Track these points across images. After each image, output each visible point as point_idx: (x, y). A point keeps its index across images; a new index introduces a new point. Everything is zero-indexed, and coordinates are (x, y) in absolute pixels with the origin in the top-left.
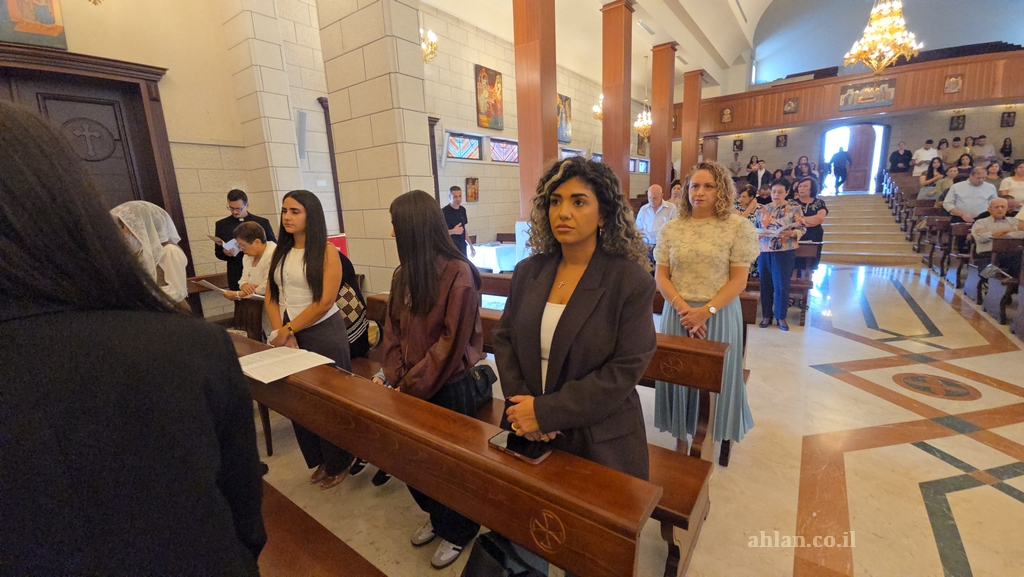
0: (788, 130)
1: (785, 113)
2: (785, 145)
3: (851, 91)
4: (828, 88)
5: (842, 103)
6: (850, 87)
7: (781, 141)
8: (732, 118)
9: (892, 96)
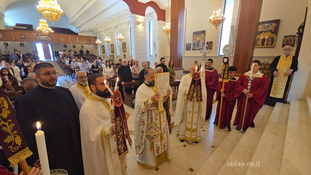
0: (23, 42)
1: (22, 38)
2: (24, 46)
3: (40, 36)
4: (34, 34)
5: (38, 38)
7: (22, 45)
8: (3, 37)
9: (50, 39)
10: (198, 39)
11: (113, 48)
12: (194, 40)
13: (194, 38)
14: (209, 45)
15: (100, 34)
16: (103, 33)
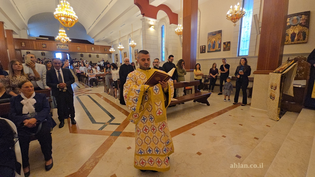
0: (44, 52)
1: (43, 47)
2: (44, 55)
3: (59, 45)
4: (54, 44)
5: (57, 48)
6: (59, 44)
7: (43, 54)
8: (25, 45)
9: (68, 48)
10: (214, 40)
11: (126, 56)
12: (209, 41)
13: (209, 40)
14: (227, 46)
15: (114, 43)
16: (117, 42)
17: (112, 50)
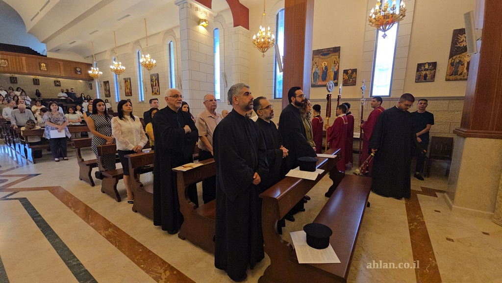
10: (324, 64)
11: (129, 87)
12: (315, 66)
13: (315, 63)
14: (350, 77)
15: (99, 58)
16: (107, 56)
17: (94, 71)
